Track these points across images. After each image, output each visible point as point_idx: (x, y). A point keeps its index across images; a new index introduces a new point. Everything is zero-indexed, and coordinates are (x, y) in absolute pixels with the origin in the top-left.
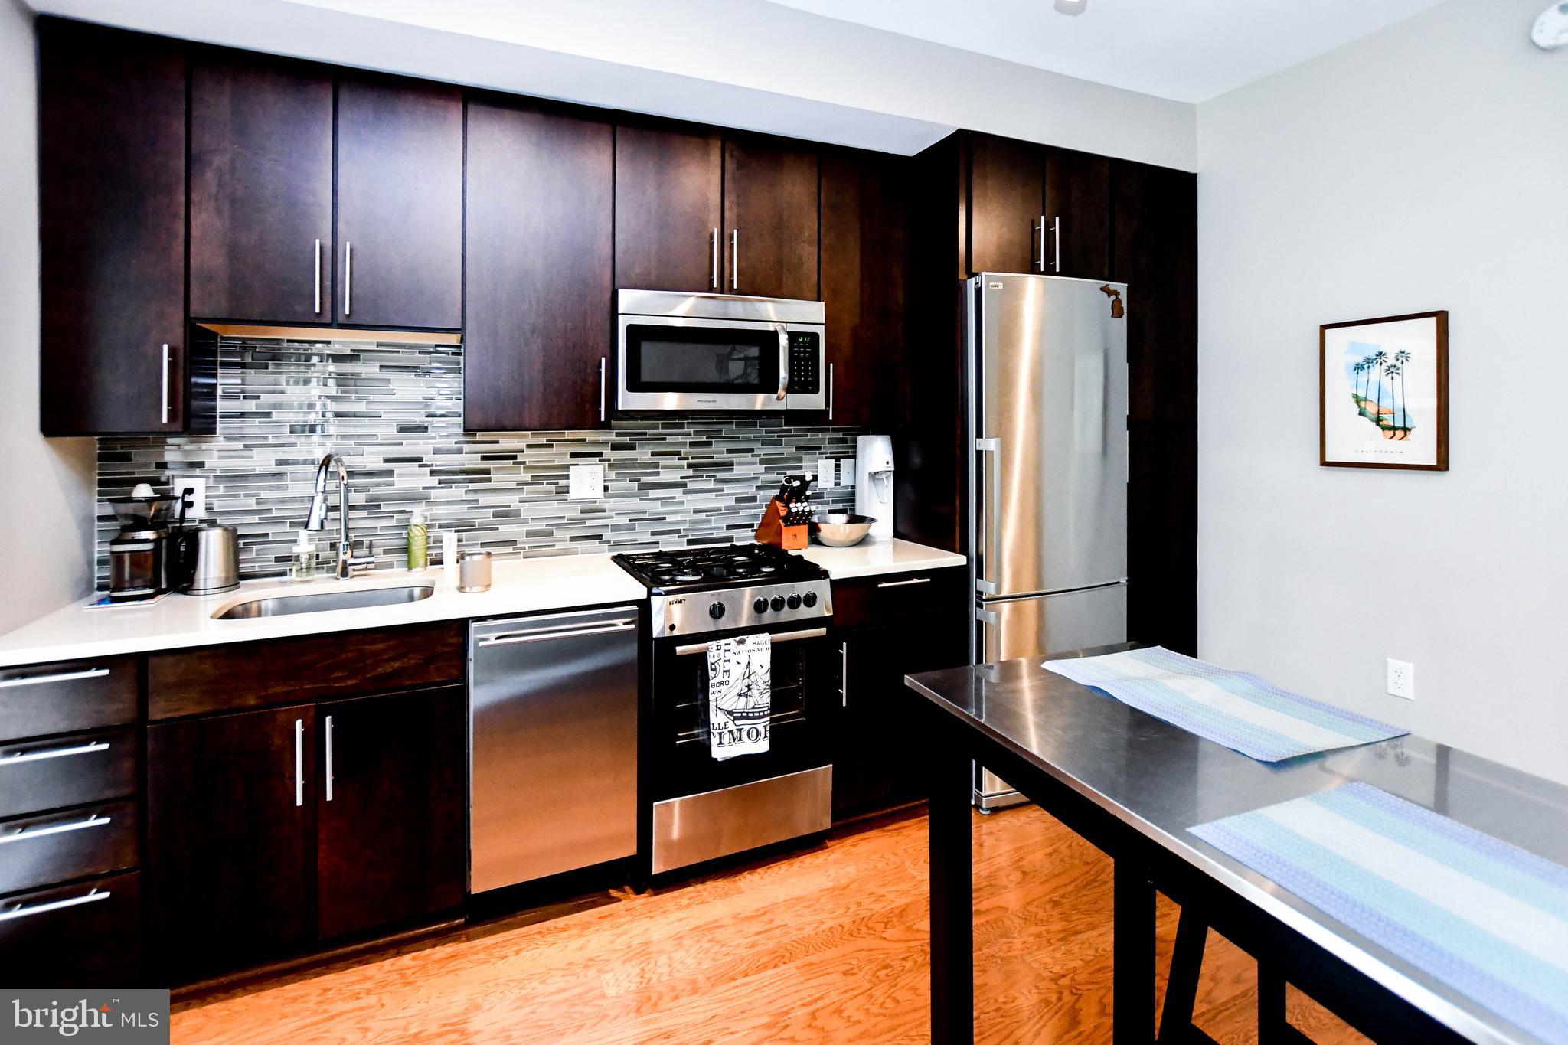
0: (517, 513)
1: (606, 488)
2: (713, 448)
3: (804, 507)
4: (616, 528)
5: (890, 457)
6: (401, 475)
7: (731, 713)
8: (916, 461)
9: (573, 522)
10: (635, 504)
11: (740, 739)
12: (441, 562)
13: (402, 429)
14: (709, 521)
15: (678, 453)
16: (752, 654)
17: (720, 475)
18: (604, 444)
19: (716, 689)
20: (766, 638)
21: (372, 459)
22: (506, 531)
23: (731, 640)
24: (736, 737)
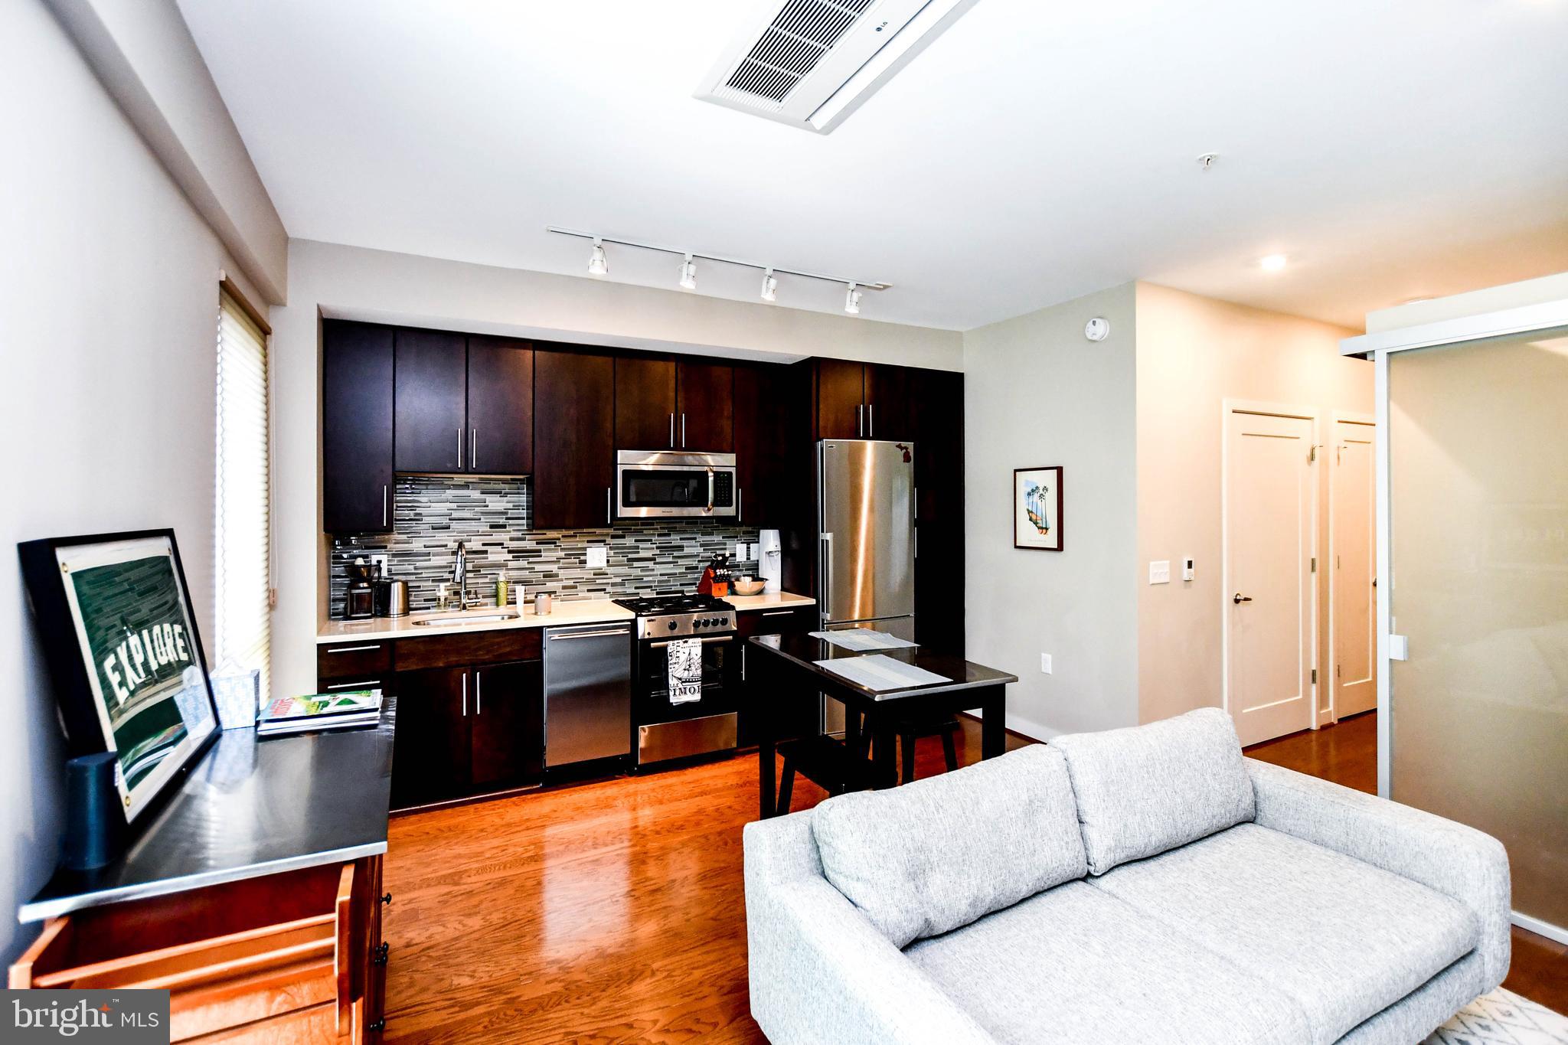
0: (557, 575)
1: (608, 561)
2: (672, 537)
3: (724, 572)
4: (614, 585)
5: (778, 543)
6: (491, 553)
7: (680, 679)
8: (794, 545)
9: (590, 581)
10: (625, 570)
11: (685, 693)
12: (515, 603)
13: (492, 527)
14: (669, 581)
15: (651, 540)
16: (692, 649)
17: (676, 554)
18: (607, 535)
19: (672, 666)
20: (699, 640)
21: (475, 544)
22: (551, 585)
23: (680, 641)
24: (683, 692)
